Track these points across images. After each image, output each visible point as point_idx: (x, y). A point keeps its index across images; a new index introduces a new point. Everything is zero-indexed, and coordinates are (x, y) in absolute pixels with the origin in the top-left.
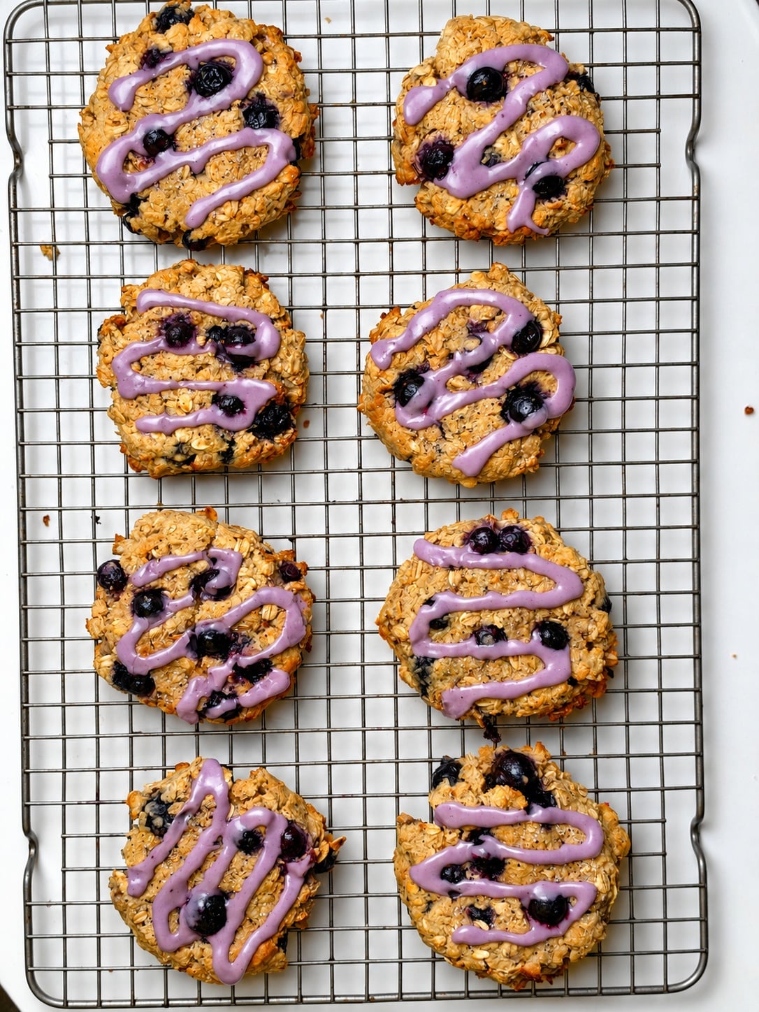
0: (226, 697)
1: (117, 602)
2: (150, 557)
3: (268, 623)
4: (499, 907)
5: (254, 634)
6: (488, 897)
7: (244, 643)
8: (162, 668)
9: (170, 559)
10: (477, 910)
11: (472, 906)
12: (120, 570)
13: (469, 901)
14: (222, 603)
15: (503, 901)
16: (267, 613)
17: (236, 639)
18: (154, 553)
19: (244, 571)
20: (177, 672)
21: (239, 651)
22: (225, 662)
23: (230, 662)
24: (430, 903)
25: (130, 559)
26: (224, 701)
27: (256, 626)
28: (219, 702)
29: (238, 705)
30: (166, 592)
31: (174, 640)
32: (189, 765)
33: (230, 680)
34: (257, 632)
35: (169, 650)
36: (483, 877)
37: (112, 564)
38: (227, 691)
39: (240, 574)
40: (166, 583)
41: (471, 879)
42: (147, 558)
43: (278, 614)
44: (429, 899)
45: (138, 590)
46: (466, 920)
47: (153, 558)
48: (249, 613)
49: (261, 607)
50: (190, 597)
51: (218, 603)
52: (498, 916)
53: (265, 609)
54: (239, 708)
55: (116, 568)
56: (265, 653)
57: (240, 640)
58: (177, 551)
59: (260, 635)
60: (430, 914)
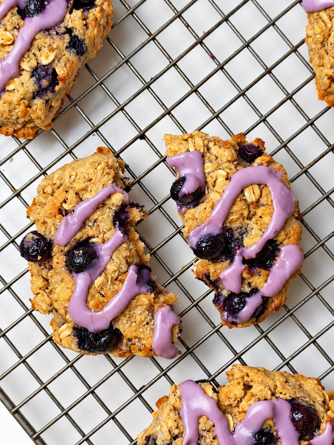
0: (249, 295)
1: (51, 271)
2: (64, 213)
3: (257, 204)
5: (248, 222)
7: (242, 234)
8: (122, 313)
9: (84, 206)
12: (40, 238)
14: (202, 206)
16: (250, 195)
17: (232, 235)
18: (66, 206)
19: (209, 167)
21: (241, 245)
22: (232, 262)
23: (237, 258)
25: (44, 223)
26: (247, 299)
27: (246, 213)
28: (244, 303)
29: (263, 297)
30: (94, 240)
31: (122, 281)
32: (167, 398)
33: (245, 275)
34: (249, 218)
35: (121, 294)
37: (31, 235)
38: (247, 290)
39: (206, 171)
40: (89, 231)
42: (62, 214)
43: (261, 192)
45: (66, 249)
47: (67, 212)
48: (233, 203)
49: (242, 192)
50: (119, 234)
51: (199, 207)
53: (247, 193)
54: (266, 300)
55: (36, 237)
56: (269, 233)
57: (236, 235)
58: (86, 196)
59: (254, 220)
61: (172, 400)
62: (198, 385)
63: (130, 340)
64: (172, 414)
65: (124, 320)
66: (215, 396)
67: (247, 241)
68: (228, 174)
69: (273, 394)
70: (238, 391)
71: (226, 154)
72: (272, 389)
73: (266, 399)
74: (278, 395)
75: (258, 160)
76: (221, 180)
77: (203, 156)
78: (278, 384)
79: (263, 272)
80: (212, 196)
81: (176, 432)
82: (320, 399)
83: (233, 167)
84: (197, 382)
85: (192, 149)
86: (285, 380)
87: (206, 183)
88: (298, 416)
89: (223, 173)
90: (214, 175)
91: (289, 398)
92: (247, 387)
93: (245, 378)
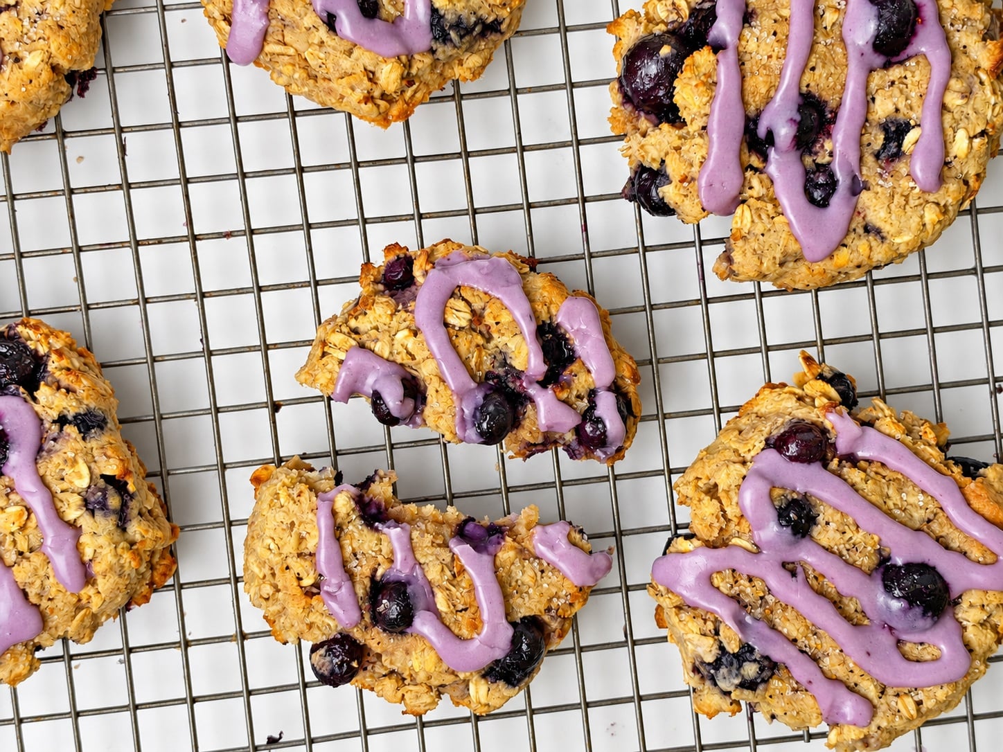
0: (593, 406)
1: (384, 658)
2: (315, 590)
3: (477, 317)
4: (883, 109)
5: (491, 345)
6: (864, 126)
7: (504, 363)
8: (506, 597)
9: (322, 556)
10: (884, 147)
11: (877, 156)
12: (328, 645)
13: (870, 160)
14: (430, 392)
15: (873, 99)
16: (459, 318)
17: (498, 376)
18: (307, 582)
19: (382, 348)
20: (518, 575)
21: (518, 375)
22: (532, 400)
23: (533, 391)
24: (867, 229)
25: (310, 626)
26: (598, 413)
27: (480, 340)
28: (599, 420)
29: (609, 389)
30: (379, 573)
31: (462, 570)
32: (659, 606)
33: (564, 395)
34: (489, 339)
35: (478, 583)
36: (829, 135)
37: (316, 656)
38: (584, 404)
39: (386, 355)
40: (362, 570)
41: (831, 154)
42: (314, 594)
43: (463, 299)
44: (860, 231)
45: (367, 618)
46: (902, 167)
47: (317, 585)
48: (455, 348)
49: (446, 325)
50: (394, 532)
51: (429, 399)
52: (897, 110)
53: (451, 320)
54: (616, 388)
55: (322, 651)
56: (528, 328)
57: (500, 371)
58: (310, 545)
59: (495, 335)
60: (886, 228)
61: (667, 602)
62: (669, 557)
63: (549, 610)
64: (684, 616)
65: (517, 601)
66: (696, 542)
67: (518, 364)
68: (408, 327)
69: (744, 463)
70: (709, 507)
71: (381, 311)
72: (736, 459)
73: (744, 478)
74: (748, 457)
75: (417, 273)
76: (411, 343)
77: (362, 346)
78: (735, 446)
79: (575, 367)
80: (426, 371)
81: (710, 626)
82: (791, 403)
83: (403, 315)
84: (665, 553)
85: (342, 356)
86: (737, 432)
87: (402, 365)
88: (793, 449)
89: (402, 335)
90: (398, 347)
91: (762, 445)
92: (712, 491)
93: (701, 484)
